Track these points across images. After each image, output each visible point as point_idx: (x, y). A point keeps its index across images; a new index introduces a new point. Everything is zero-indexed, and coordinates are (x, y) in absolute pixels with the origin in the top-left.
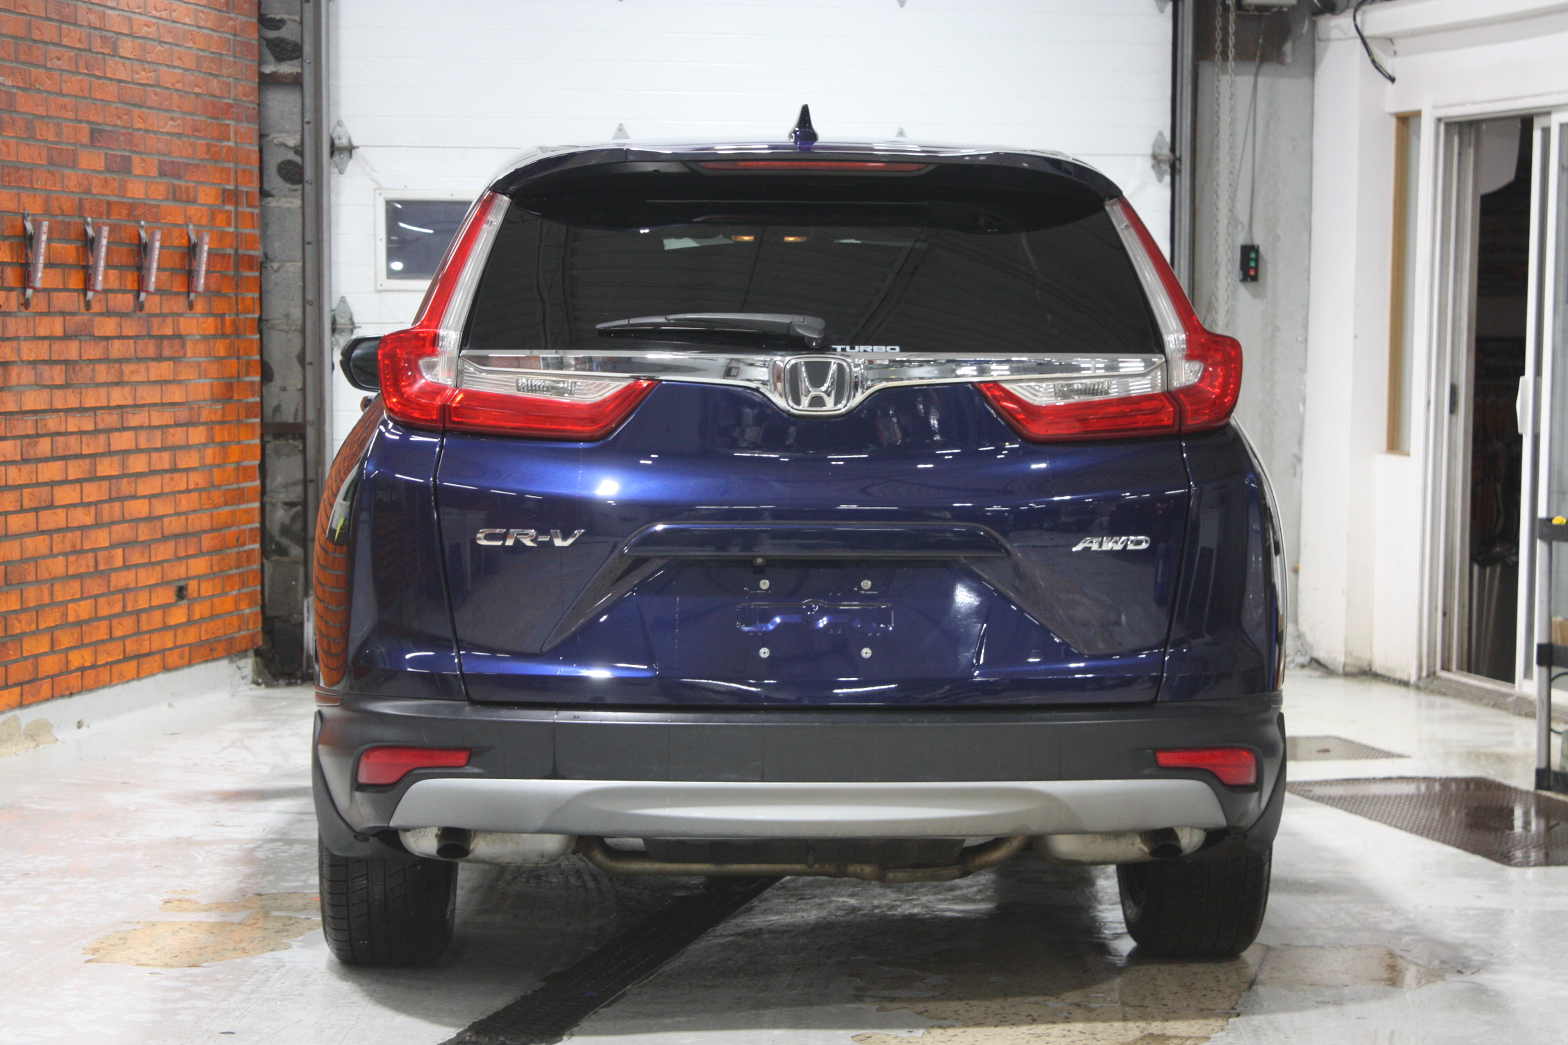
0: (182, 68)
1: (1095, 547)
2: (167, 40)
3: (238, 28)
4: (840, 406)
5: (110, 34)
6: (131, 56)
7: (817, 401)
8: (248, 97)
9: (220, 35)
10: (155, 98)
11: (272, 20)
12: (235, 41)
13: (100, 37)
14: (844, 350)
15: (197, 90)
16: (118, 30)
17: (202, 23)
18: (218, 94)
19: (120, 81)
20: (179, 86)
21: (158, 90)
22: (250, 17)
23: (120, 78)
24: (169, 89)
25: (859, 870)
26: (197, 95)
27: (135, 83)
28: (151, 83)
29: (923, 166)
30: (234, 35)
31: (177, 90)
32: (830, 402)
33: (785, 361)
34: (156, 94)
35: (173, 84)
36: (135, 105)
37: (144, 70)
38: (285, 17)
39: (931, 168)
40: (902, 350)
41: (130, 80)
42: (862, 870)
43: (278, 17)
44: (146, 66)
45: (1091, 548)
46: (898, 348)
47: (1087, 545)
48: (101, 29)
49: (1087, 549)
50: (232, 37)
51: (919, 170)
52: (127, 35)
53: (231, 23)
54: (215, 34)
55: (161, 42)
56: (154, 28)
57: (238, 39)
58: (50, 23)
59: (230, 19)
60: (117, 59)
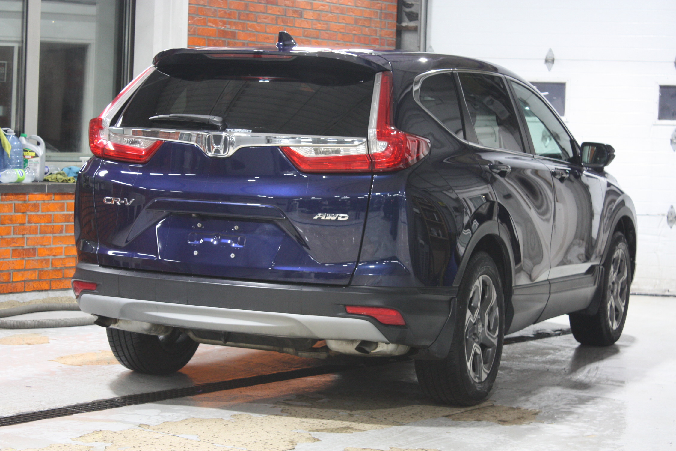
0: (345, 23)
1: (323, 218)
2: (335, 12)
3: (383, 7)
4: (225, 154)
5: (298, 9)
6: (312, 18)
7: (217, 151)
8: (389, 35)
9: (371, 10)
10: (327, 35)
11: (408, 4)
12: (381, 13)
13: (292, 10)
14: (230, 131)
15: (354, 32)
16: (304, 7)
17: (359, 5)
18: (369, 34)
19: (303, 28)
20: (342, 31)
21: (329, 32)
22: (392, 2)
23: (304, 27)
24: (336, 32)
25: (288, 350)
26: (355, 35)
27: (313, 29)
28: (323, 29)
29: (292, 56)
30: (381, 10)
31: (341, 32)
32: (222, 151)
33: (205, 134)
34: (327, 33)
35: (338, 30)
36: (314, 38)
37: (320, 24)
38: (413, 3)
39: (294, 58)
40: (252, 132)
41: (310, 28)
42: (289, 350)
43: (410, 3)
44: (321, 22)
45: (321, 218)
46: (251, 131)
47: (319, 216)
48: (293, 7)
49: (319, 219)
50: (379, 11)
51: (290, 58)
52: (310, 10)
53: (378, 5)
54: (368, 10)
55: (331, 13)
56: (327, 7)
57: (383, 11)
58: (260, 4)
59: (379, 3)
60: (303, 19)
